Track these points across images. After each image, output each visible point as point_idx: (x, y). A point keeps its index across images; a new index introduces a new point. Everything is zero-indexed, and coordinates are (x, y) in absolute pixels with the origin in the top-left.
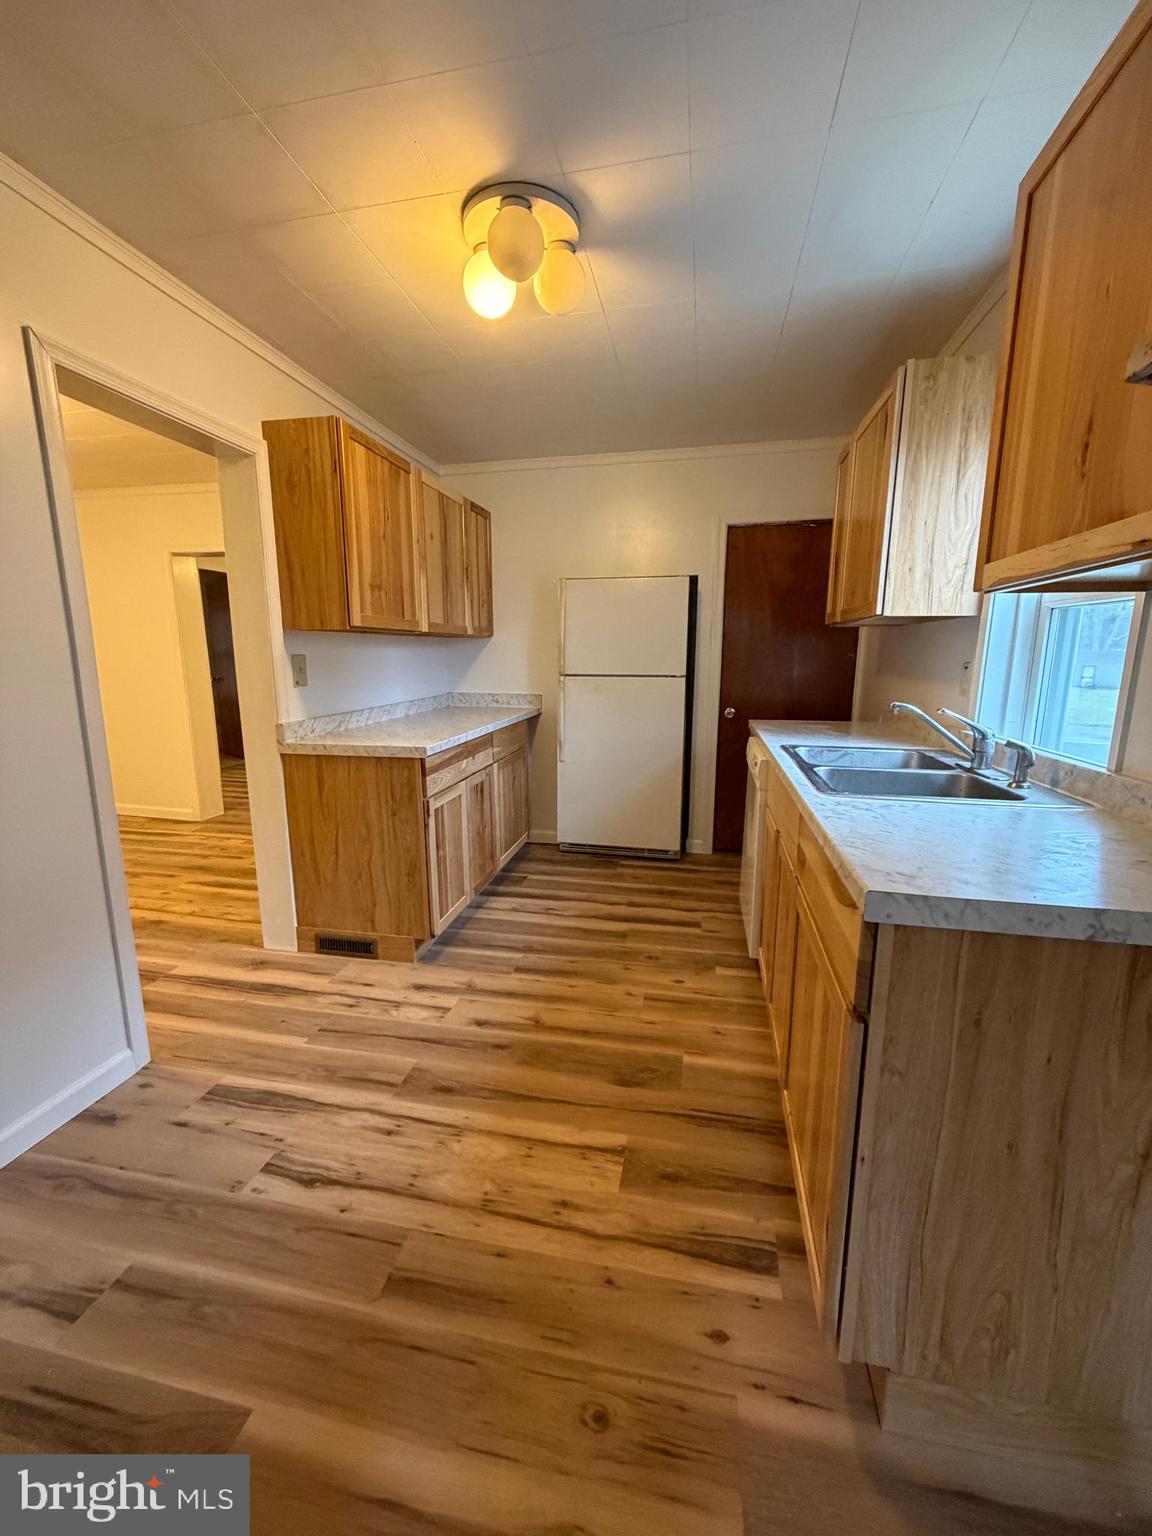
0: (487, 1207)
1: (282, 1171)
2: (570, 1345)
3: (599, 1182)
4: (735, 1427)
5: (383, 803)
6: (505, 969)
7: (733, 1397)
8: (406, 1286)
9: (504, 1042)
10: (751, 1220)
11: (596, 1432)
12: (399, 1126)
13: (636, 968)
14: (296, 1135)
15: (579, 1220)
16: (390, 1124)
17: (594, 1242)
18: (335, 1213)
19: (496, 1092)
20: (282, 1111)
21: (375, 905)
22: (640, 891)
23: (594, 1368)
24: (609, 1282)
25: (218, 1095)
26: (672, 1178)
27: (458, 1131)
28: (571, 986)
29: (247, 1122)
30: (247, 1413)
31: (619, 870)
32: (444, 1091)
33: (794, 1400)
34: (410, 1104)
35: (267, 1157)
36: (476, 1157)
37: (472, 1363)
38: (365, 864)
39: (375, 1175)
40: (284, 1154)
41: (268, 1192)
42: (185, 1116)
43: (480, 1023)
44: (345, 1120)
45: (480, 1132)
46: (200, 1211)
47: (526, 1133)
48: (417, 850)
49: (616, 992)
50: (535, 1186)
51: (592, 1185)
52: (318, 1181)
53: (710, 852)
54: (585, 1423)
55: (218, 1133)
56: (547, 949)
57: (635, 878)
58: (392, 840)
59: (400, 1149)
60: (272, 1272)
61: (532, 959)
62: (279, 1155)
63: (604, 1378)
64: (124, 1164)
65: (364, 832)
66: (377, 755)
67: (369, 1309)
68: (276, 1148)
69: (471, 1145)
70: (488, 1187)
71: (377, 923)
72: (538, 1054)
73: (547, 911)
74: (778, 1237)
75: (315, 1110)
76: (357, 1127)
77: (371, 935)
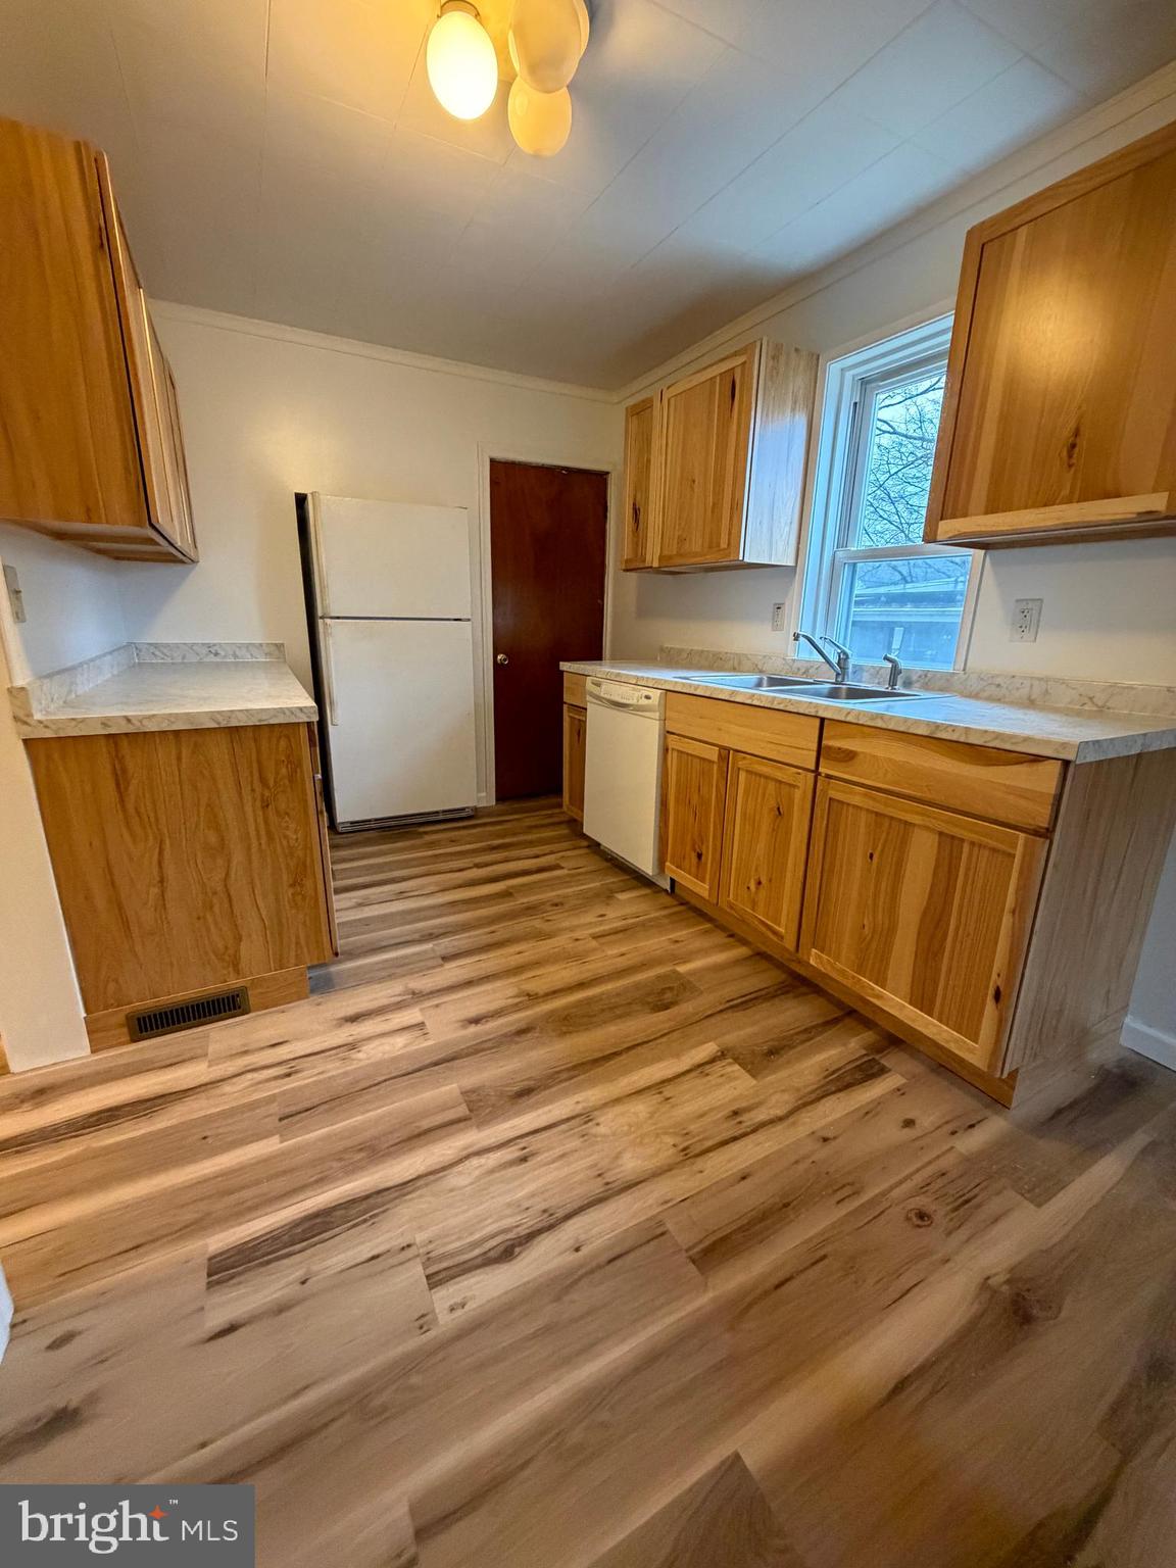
0: (689, 1155)
1: (461, 1268)
2: (856, 1193)
3: (735, 1085)
4: (969, 1160)
5: (246, 791)
6: (430, 963)
7: (952, 1148)
8: (713, 1253)
9: (522, 1025)
10: (843, 1048)
11: (929, 1226)
12: (524, 1148)
13: (554, 917)
14: (421, 1228)
15: (761, 1115)
16: (512, 1152)
17: (785, 1124)
18: (571, 1258)
19: (574, 1067)
20: (365, 1221)
21: (239, 939)
22: (474, 851)
23: (883, 1194)
24: (825, 1140)
25: (224, 1269)
26: (773, 1052)
27: (586, 1117)
28: (519, 953)
29: (329, 1262)
30: (737, 1457)
31: (428, 838)
32: (524, 1094)
33: (972, 1126)
34: (507, 1125)
35: (417, 1271)
36: (630, 1126)
37: (824, 1257)
38: (220, 888)
39: (560, 1201)
40: (432, 1255)
41: (473, 1297)
42: (216, 1320)
43: (476, 1021)
44: (458, 1179)
45: (605, 1105)
46: (415, 1380)
47: (642, 1084)
48: (307, 848)
49: (561, 942)
50: (702, 1116)
51: (735, 1089)
52: (513, 1246)
53: (493, 802)
54: (919, 1226)
55: (304, 1299)
56: (449, 929)
57: (453, 841)
58: (264, 841)
59: (555, 1165)
60: (588, 1349)
61: (446, 944)
62: (429, 1259)
63: (896, 1193)
64: (201, 1439)
65: (213, 839)
66: (234, 723)
67: (710, 1294)
68: (418, 1256)
69: (608, 1123)
70: (670, 1140)
71: (243, 965)
72: (565, 1019)
73: (401, 895)
74: (865, 1048)
75: (405, 1195)
76: (479, 1178)
77: (234, 983)
